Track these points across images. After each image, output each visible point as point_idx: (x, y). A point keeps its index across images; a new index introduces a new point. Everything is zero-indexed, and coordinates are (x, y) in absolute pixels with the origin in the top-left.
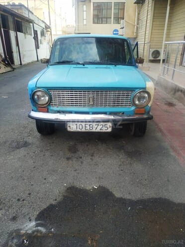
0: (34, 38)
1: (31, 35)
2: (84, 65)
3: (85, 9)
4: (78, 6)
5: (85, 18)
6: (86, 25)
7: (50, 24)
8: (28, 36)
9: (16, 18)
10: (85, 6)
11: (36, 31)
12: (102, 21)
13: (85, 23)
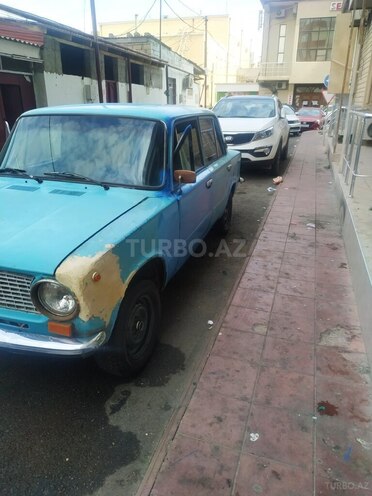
0: (167, 93)
1: (160, 87)
2: (40, 180)
3: (283, 32)
4: (270, 27)
5: (281, 49)
6: (282, 64)
7: (205, 66)
8: (153, 91)
9: (132, 61)
10: (283, 28)
11: (174, 80)
12: (316, 56)
13: (280, 61)
